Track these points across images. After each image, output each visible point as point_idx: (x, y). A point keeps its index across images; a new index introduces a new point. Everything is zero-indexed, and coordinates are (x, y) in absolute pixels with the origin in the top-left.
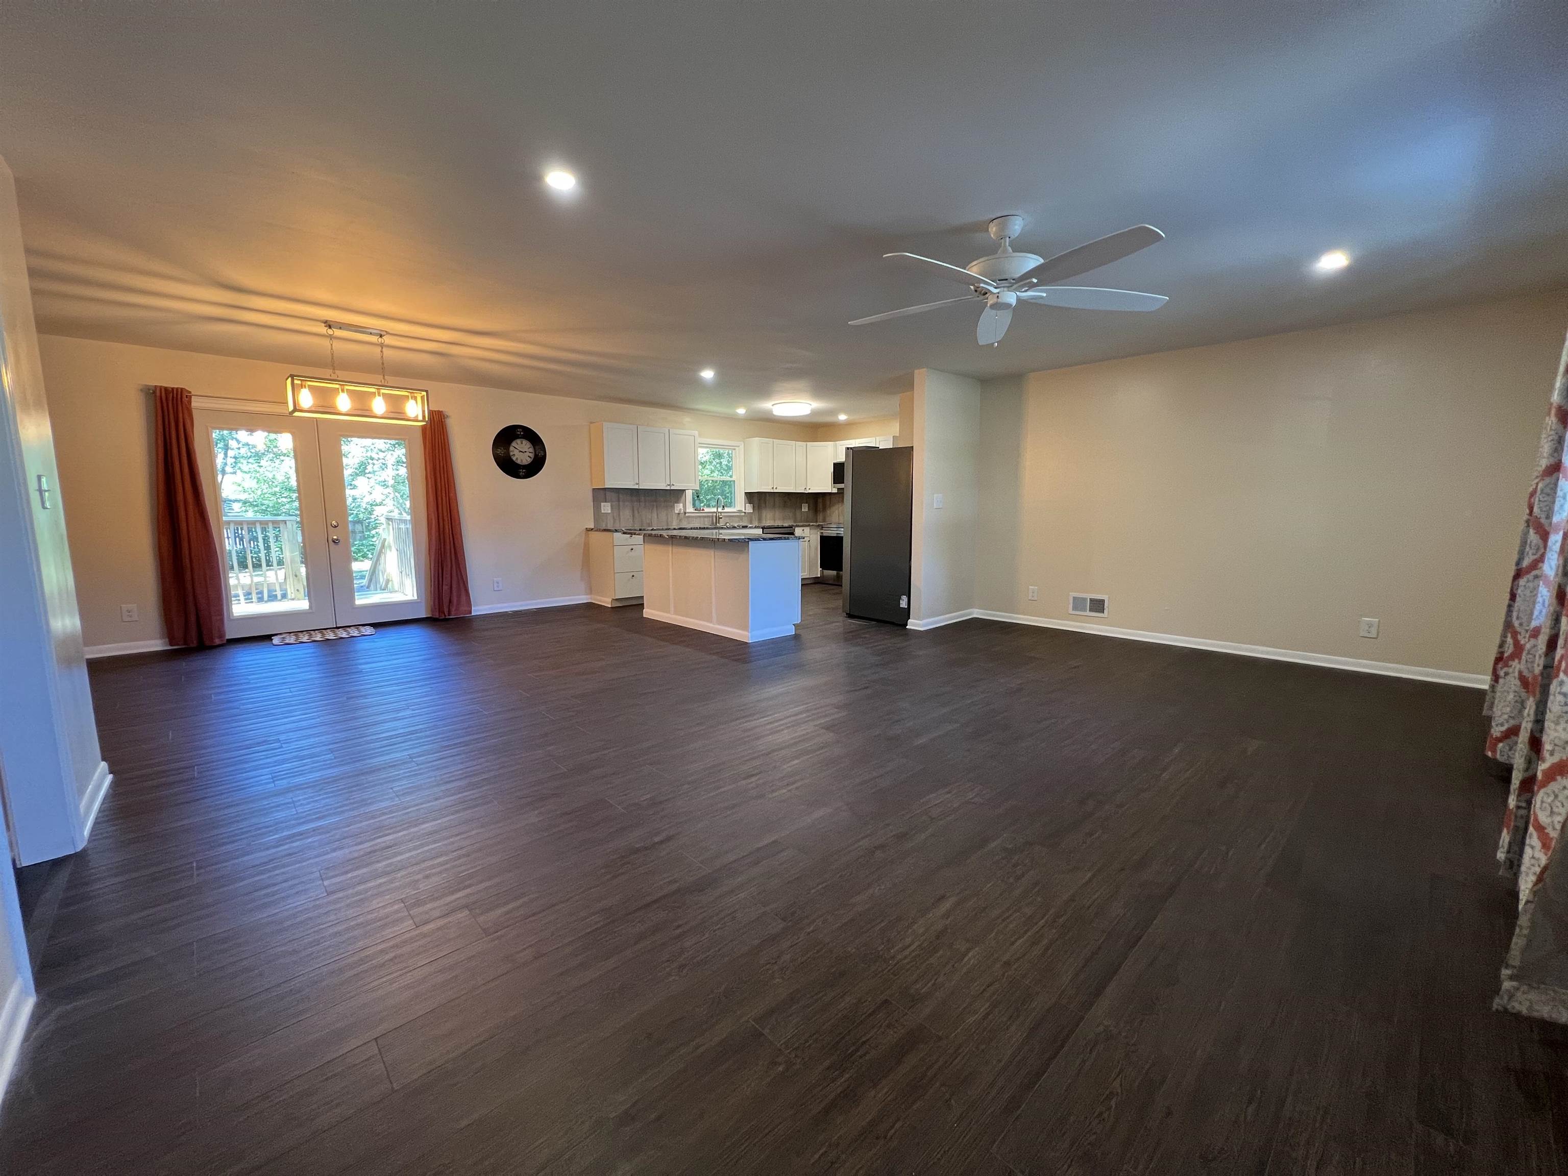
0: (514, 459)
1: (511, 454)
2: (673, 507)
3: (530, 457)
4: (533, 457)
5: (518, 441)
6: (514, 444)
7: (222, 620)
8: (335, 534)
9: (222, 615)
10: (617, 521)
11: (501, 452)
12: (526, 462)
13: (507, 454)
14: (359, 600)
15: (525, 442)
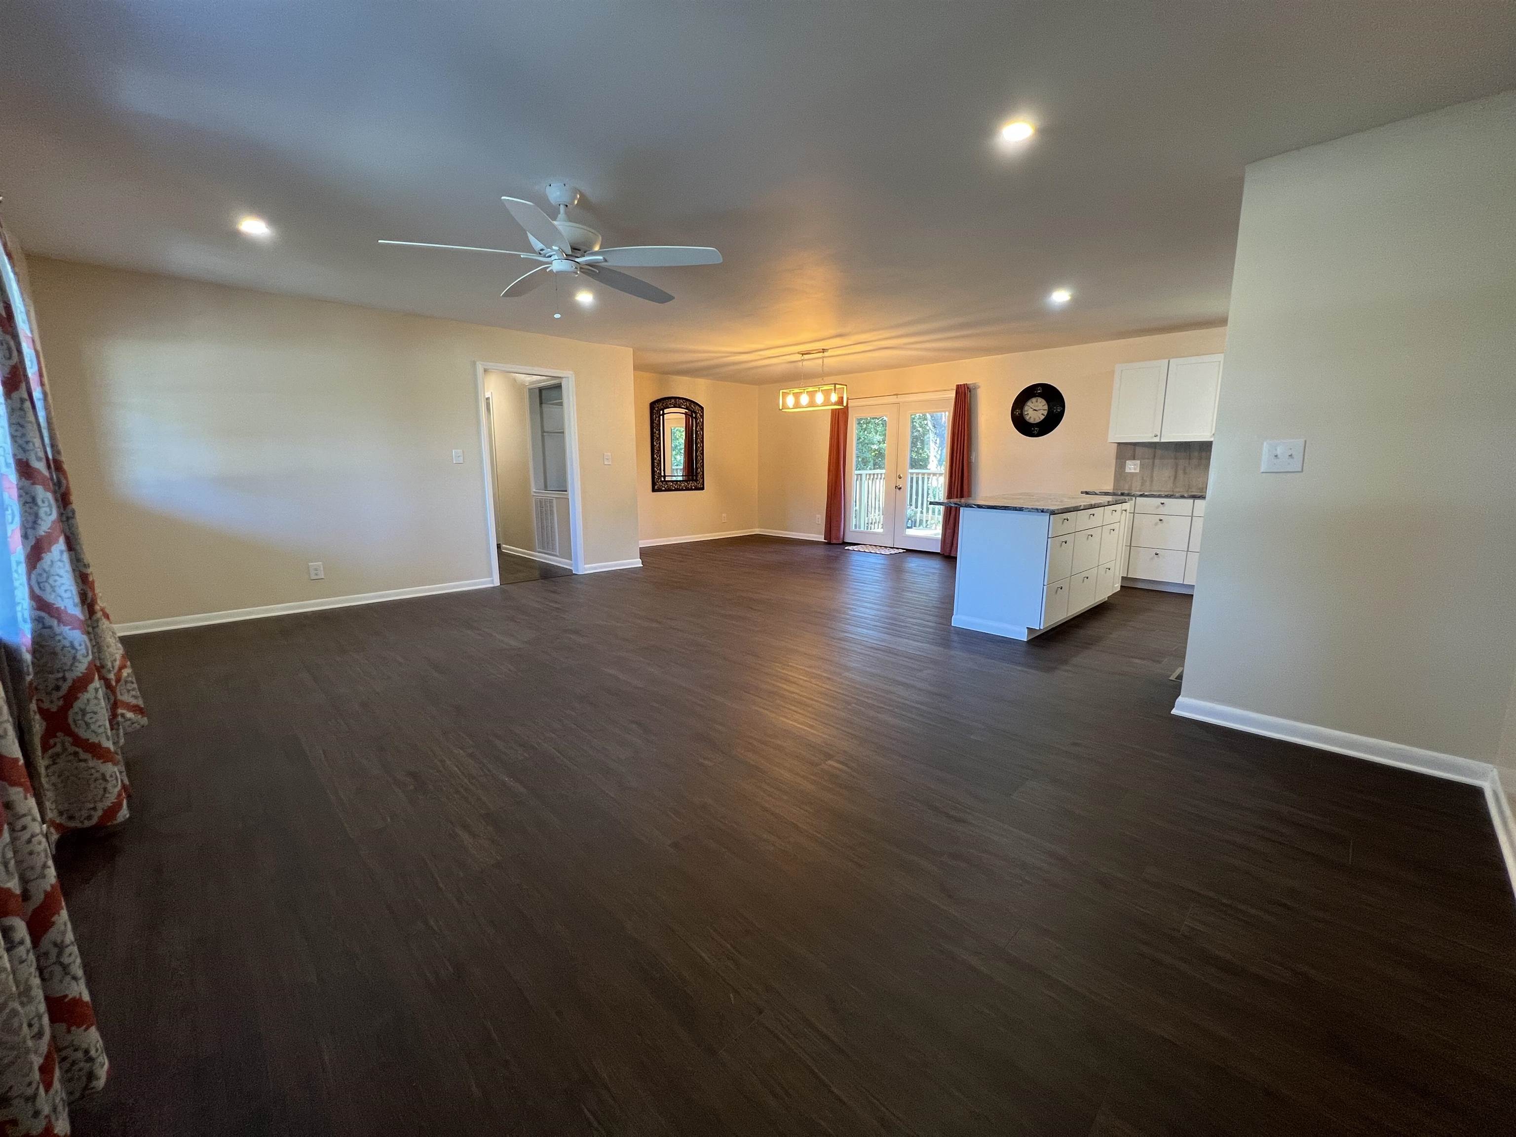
0: (1027, 418)
1: (1026, 413)
3: (1043, 414)
4: (1046, 414)
5: (1034, 400)
6: (1029, 403)
7: (839, 530)
8: (900, 483)
9: (840, 527)
10: (1148, 483)
11: (1017, 412)
12: (1038, 420)
13: (1021, 414)
14: (910, 532)
15: (1040, 400)
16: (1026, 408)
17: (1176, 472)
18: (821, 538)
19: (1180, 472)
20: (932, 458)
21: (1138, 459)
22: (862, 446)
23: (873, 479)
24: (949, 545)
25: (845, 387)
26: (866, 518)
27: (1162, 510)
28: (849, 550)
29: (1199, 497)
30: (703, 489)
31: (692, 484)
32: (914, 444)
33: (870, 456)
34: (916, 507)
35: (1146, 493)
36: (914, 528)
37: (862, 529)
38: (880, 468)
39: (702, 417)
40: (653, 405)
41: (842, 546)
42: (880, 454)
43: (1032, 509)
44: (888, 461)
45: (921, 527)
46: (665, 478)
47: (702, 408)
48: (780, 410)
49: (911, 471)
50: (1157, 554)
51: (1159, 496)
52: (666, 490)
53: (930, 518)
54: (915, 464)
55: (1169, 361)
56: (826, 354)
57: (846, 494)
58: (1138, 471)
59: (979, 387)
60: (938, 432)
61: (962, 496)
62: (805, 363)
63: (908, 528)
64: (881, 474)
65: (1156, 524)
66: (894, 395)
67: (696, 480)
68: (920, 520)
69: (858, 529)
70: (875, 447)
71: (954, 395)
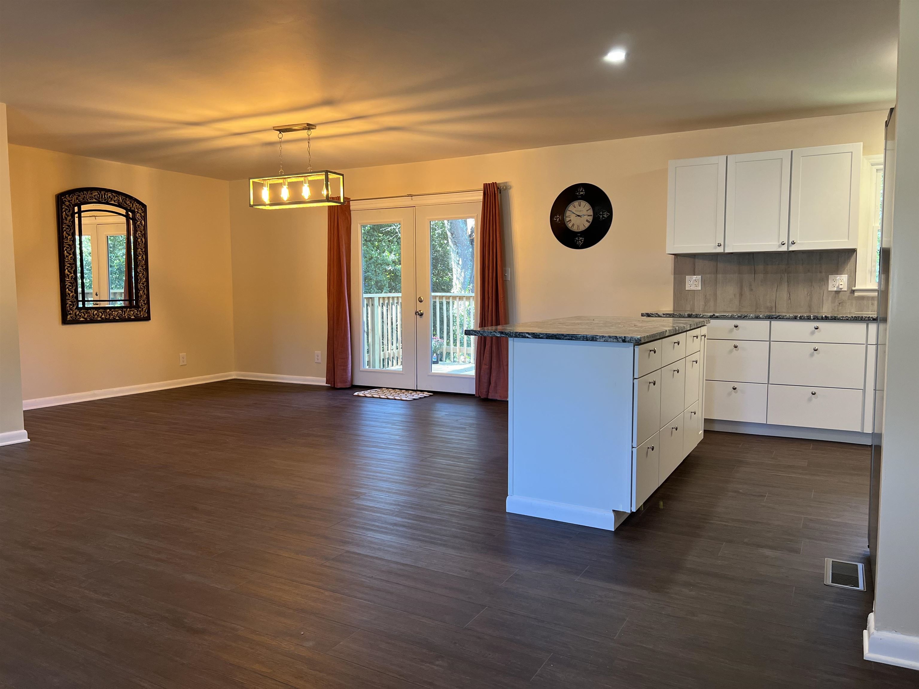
0: (570, 225)
1: (568, 219)
2: (825, 281)
3: (587, 221)
4: (591, 221)
5: (576, 203)
6: (571, 207)
7: (345, 370)
8: (421, 307)
9: (346, 365)
10: (712, 303)
11: (557, 218)
12: (582, 228)
13: (563, 222)
14: (437, 369)
15: (583, 203)
16: (568, 213)
17: (741, 288)
18: (322, 381)
19: (746, 290)
20: (455, 281)
21: (698, 275)
22: (375, 267)
23: (388, 304)
24: (486, 385)
25: (341, 177)
26: (382, 353)
27: (737, 334)
28: (358, 396)
29: (776, 318)
30: (148, 318)
31: (132, 313)
32: (435, 266)
33: (384, 278)
34: (442, 337)
35: (717, 314)
36: (440, 362)
37: (377, 367)
38: (397, 291)
39: (145, 218)
40: (60, 199)
41: (349, 392)
42: (395, 277)
43: (610, 337)
44: (405, 281)
45: (448, 361)
46: (84, 304)
47: (144, 206)
48: (251, 206)
49: (433, 294)
50: (734, 389)
51: (732, 318)
52: (86, 322)
53: (458, 350)
54: (436, 287)
55: (727, 157)
56: (314, 133)
57: (353, 324)
58: (700, 288)
59: (511, 188)
60: (460, 251)
61: (498, 324)
62: (285, 147)
63: (435, 363)
64: (398, 297)
65: (731, 351)
66: (409, 195)
67: (137, 307)
68: (447, 353)
69: (371, 368)
70: (390, 268)
71: (481, 197)
